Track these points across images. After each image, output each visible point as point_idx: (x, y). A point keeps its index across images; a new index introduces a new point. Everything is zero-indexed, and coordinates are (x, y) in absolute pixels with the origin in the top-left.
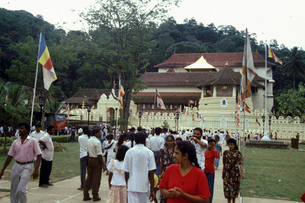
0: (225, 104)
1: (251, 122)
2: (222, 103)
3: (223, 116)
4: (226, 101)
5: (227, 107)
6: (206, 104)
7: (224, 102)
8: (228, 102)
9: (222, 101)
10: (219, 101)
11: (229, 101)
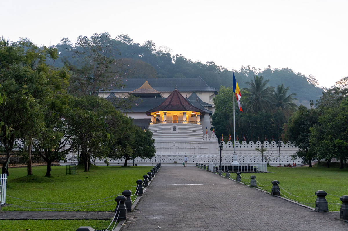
0: (176, 130)
1: (201, 148)
2: (172, 129)
3: (174, 143)
4: (177, 127)
5: (178, 133)
6: (157, 131)
7: (175, 129)
8: (178, 128)
9: (172, 127)
10: (170, 127)
11: (180, 127)
